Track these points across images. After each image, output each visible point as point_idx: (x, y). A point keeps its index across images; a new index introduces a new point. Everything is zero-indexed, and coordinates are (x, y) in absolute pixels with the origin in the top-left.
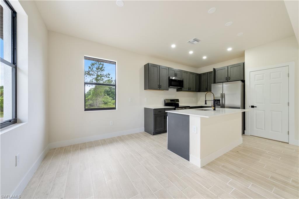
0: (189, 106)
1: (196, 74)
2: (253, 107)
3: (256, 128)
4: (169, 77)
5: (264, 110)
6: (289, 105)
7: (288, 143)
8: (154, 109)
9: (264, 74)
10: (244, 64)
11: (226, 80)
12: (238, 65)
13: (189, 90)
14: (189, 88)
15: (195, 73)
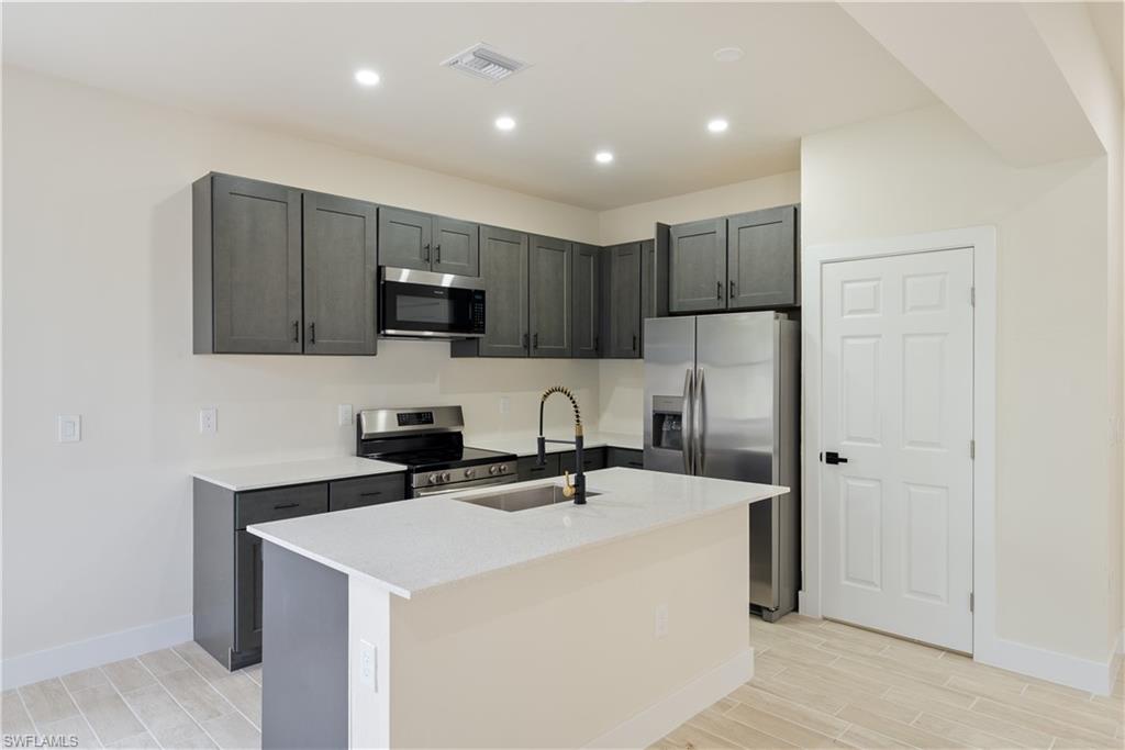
0: (512, 452)
1: (576, 248)
2: (833, 458)
3: (848, 578)
4: (380, 270)
5: (879, 481)
6: (973, 457)
7: (970, 657)
8: (236, 493)
9: (879, 279)
10: (796, 212)
11: (719, 297)
12: (770, 218)
13: (530, 347)
14: (527, 337)
15: (572, 244)
